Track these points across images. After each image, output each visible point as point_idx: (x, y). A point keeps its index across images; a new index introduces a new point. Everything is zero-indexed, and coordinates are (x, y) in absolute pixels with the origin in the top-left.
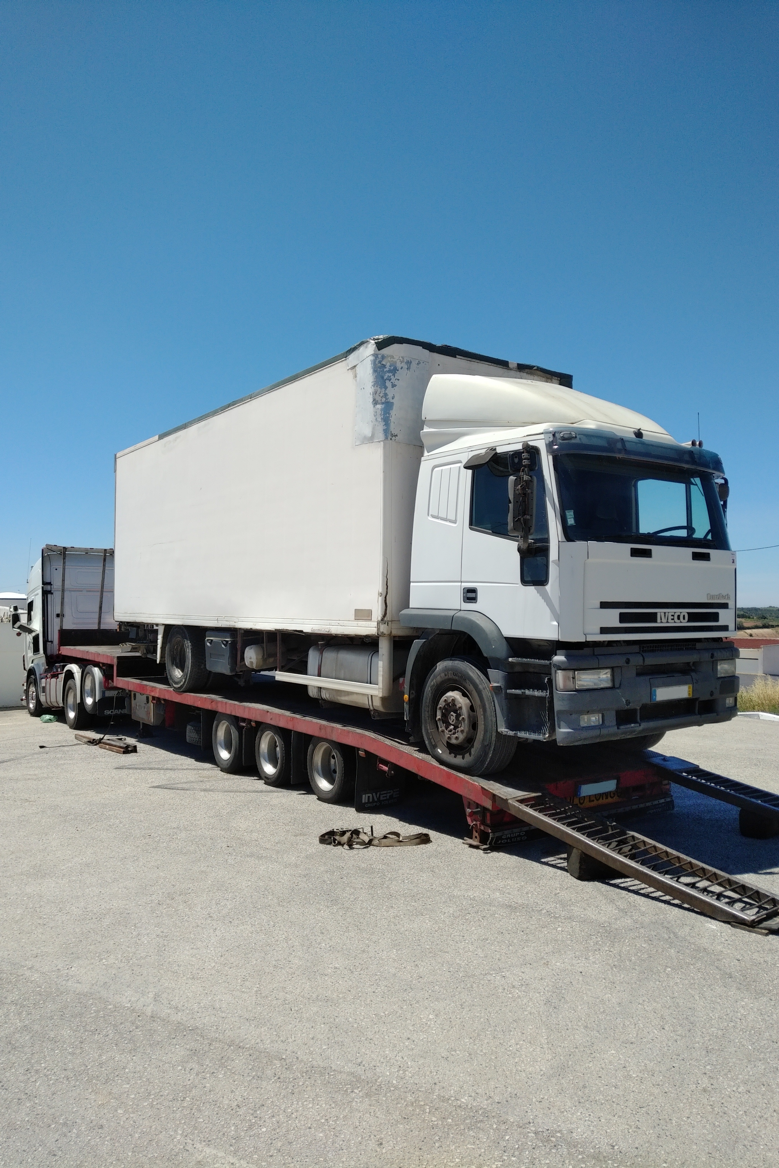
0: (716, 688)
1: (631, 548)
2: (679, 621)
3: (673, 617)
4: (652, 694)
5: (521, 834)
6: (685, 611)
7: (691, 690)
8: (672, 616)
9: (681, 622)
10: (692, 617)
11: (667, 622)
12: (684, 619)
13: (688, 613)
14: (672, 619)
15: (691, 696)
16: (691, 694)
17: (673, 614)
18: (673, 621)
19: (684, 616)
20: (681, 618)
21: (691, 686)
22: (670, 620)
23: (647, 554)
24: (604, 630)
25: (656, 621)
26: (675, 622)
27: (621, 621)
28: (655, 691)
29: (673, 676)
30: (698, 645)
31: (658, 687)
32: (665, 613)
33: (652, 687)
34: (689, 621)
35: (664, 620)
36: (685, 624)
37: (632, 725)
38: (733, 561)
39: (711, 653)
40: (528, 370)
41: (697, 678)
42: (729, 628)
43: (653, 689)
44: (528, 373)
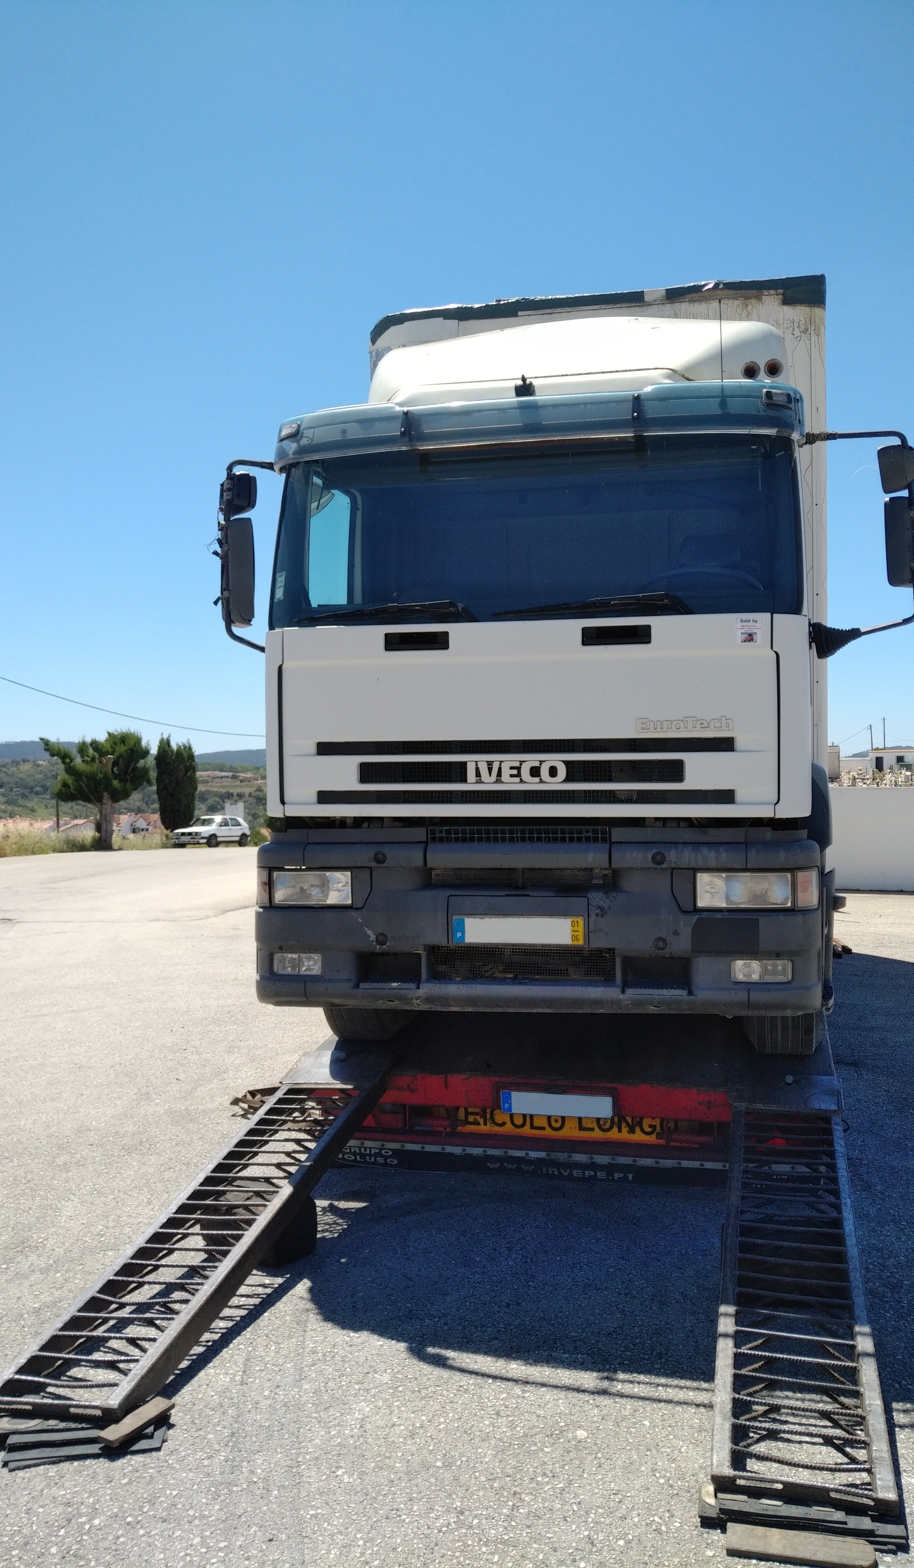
0: (676, 933)
1: (386, 635)
2: (536, 780)
3: (515, 772)
4: (454, 929)
5: (383, 1152)
6: (556, 759)
7: (580, 928)
8: (512, 768)
9: (542, 782)
10: (575, 771)
11: (498, 782)
12: (552, 774)
13: (566, 763)
14: (512, 776)
15: (581, 942)
16: (581, 937)
17: (517, 764)
18: (517, 780)
19: (552, 769)
20: (544, 772)
21: (581, 921)
22: (505, 778)
23: (435, 641)
24: (325, 797)
25: (463, 779)
26: (522, 782)
27: (363, 779)
28: (461, 925)
29: (528, 896)
30: (617, 834)
31: (469, 915)
32: (490, 763)
33: (454, 911)
34: (568, 779)
35: (486, 778)
36: (557, 784)
37: (395, 985)
38: (750, 638)
39: (655, 851)
40: (694, 295)
41: (606, 906)
42: (738, 797)
43: (455, 917)
44: (692, 301)
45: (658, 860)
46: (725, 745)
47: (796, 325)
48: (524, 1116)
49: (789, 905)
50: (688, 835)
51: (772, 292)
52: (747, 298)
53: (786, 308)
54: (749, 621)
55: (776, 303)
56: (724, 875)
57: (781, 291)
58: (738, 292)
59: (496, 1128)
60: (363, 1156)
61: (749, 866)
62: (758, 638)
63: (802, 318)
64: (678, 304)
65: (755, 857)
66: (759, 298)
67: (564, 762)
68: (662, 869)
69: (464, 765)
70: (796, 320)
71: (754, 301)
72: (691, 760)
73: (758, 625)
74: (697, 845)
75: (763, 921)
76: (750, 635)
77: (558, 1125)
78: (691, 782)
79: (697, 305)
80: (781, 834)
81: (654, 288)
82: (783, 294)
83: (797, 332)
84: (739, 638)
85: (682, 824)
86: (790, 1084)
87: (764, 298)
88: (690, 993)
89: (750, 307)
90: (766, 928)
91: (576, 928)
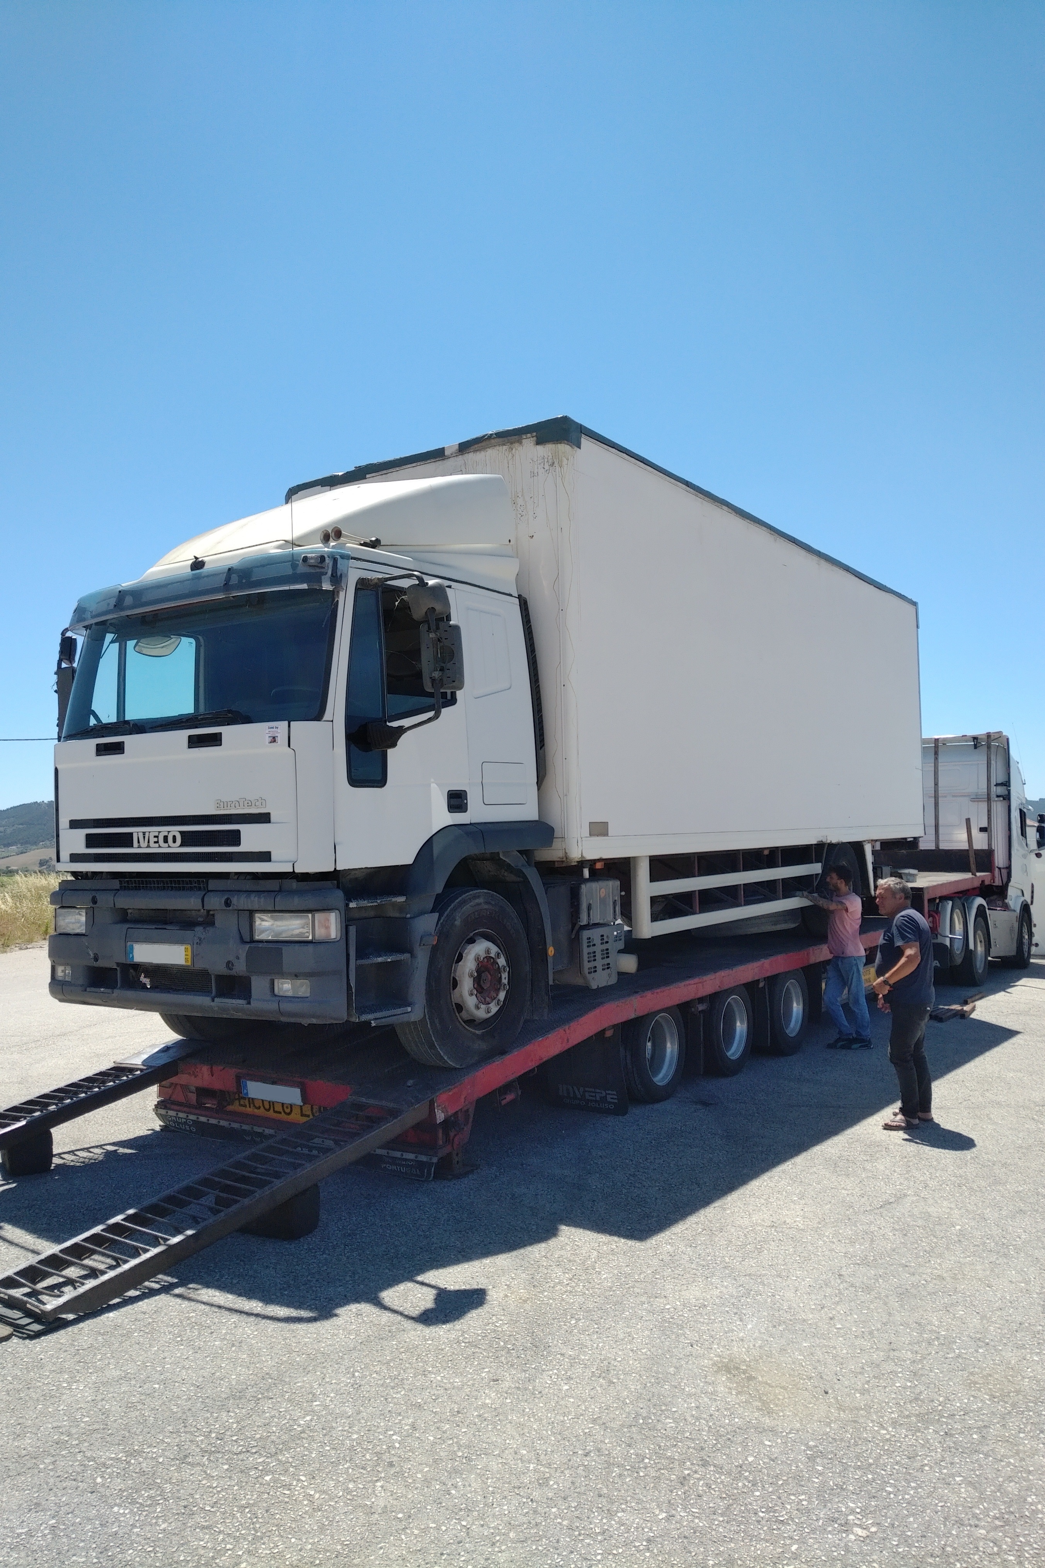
0: (238, 958)
1: (97, 745)
2: (166, 845)
3: (156, 839)
4: (128, 951)
5: (188, 1122)
6: (175, 830)
7: (189, 953)
8: (155, 837)
9: (169, 847)
10: (188, 839)
11: (148, 846)
12: (174, 841)
13: (181, 832)
14: (155, 842)
15: (189, 964)
16: (189, 960)
17: (157, 834)
18: (157, 845)
19: (174, 837)
20: (170, 839)
21: (189, 947)
22: (152, 844)
23: (117, 749)
24: (73, 858)
25: (131, 846)
26: (160, 847)
27: (89, 845)
28: (132, 948)
29: (165, 929)
30: (213, 884)
31: (137, 941)
32: (144, 833)
33: (128, 939)
34: (184, 844)
35: (144, 844)
36: (176, 848)
37: (102, 989)
38: (274, 740)
39: (226, 897)
40: (476, 446)
41: (202, 937)
42: (274, 857)
43: (129, 944)
44: (475, 451)
45: (228, 903)
46: (264, 818)
47: (546, 460)
48: (269, 1102)
49: (310, 938)
50: (249, 885)
51: (529, 435)
52: (512, 443)
53: (539, 448)
54: (273, 728)
55: (532, 444)
56: (269, 915)
57: (534, 434)
58: (505, 439)
59: (256, 1110)
60: (179, 1123)
61: (276, 909)
62: (279, 740)
63: (550, 454)
64: (466, 455)
65: (280, 902)
66: (520, 442)
67: (180, 832)
68: (230, 910)
69: (131, 834)
70: (546, 457)
71: (516, 445)
72: (246, 830)
73: (279, 730)
74: (249, 892)
75: (285, 949)
76: (274, 738)
77: (288, 1111)
78: (245, 846)
79: (478, 453)
80: (303, 885)
81: (450, 443)
82: (536, 436)
83: (547, 467)
84: (268, 740)
85: (248, 877)
86: (409, 1087)
87: (524, 441)
88: (249, 1003)
89: (514, 449)
90: (288, 955)
91: (187, 953)
